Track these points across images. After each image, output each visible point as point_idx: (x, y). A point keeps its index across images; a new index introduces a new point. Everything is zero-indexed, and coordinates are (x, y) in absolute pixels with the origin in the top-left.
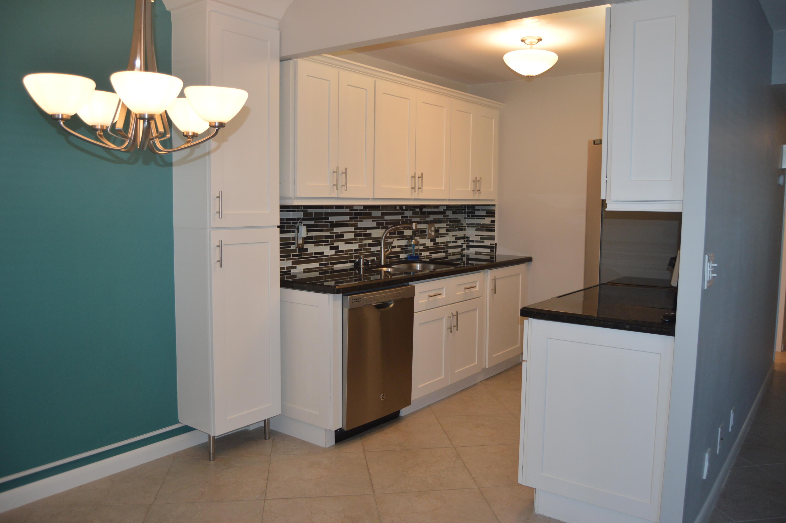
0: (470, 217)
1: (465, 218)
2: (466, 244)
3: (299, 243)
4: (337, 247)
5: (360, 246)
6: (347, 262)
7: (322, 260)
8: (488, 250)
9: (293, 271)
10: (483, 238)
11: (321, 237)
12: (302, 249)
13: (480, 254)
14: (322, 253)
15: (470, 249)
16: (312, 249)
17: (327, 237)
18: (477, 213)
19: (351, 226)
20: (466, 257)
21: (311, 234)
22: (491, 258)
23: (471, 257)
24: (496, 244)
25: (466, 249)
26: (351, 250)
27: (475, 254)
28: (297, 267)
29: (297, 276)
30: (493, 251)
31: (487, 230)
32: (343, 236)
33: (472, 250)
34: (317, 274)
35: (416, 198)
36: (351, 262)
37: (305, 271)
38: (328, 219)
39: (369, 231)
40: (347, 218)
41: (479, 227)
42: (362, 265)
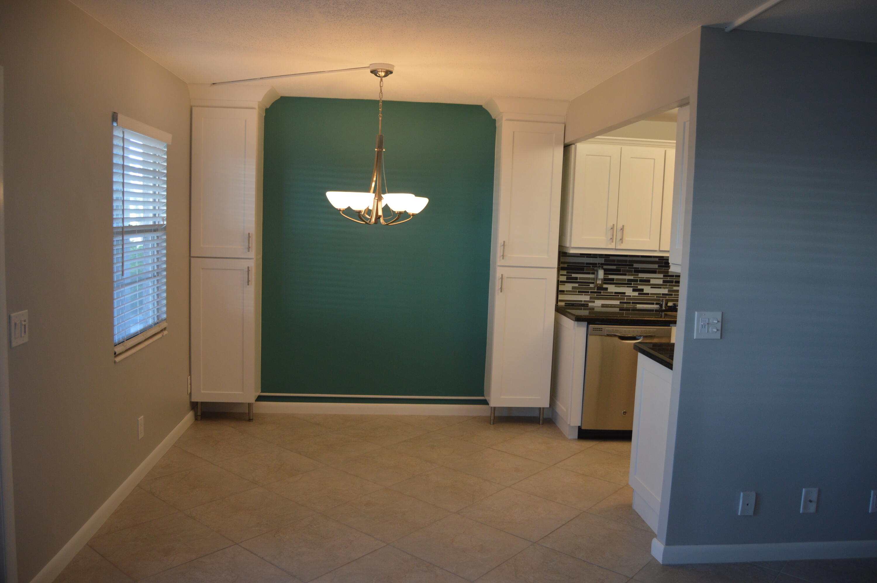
3: (598, 283)
4: (642, 290)
5: (669, 291)
6: (653, 304)
7: (624, 299)
9: (590, 304)
11: (625, 280)
12: (600, 288)
14: (624, 293)
16: (612, 289)
17: (629, 280)
19: (660, 273)
21: (611, 277)
26: (660, 294)
28: (595, 302)
29: (595, 309)
32: (649, 281)
34: (617, 310)
36: (657, 304)
37: (603, 306)
38: (632, 265)
40: (656, 266)
42: (663, 307)
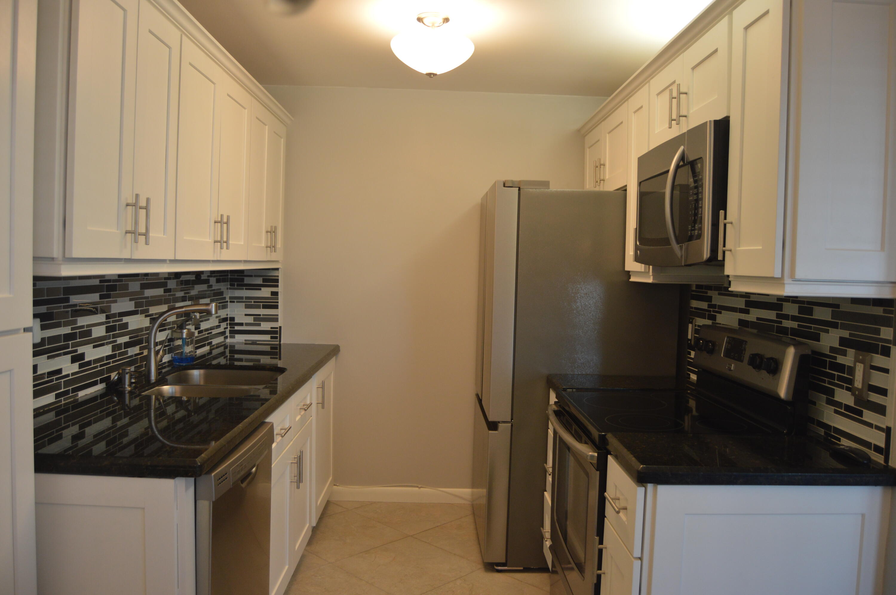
0: (236, 287)
1: (227, 289)
2: (229, 329)
4: (82, 356)
5: (113, 348)
6: (96, 383)
7: (58, 387)
8: (267, 337)
10: (258, 319)
13: (254, 343)
14: (59, 371)
15: (236, 336)
16: (44, 365)
17: (68, 337)
18: (247, 280)
19: (102, 311)
20: (228, 349)
22: (272, 348)
23: (237, 347)
24: (280, 327)
25: (230, 336)
26: (102, 359)
27: (246, 344)
30: (276, 338)
31: (265, 307)
32: (90, 333)
33: (240, 338)
35: (219, 259)
36: (101, 381)
38: (68, 300)
39: (125, 319)
40: (96, 297)
41: (251, 302)
42: (127, 386)
